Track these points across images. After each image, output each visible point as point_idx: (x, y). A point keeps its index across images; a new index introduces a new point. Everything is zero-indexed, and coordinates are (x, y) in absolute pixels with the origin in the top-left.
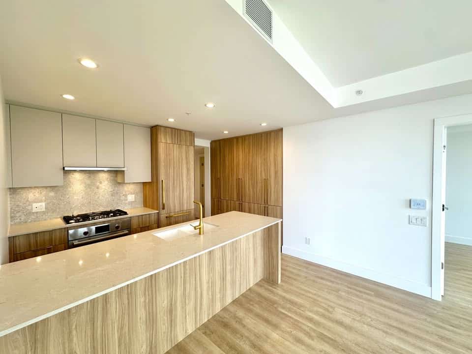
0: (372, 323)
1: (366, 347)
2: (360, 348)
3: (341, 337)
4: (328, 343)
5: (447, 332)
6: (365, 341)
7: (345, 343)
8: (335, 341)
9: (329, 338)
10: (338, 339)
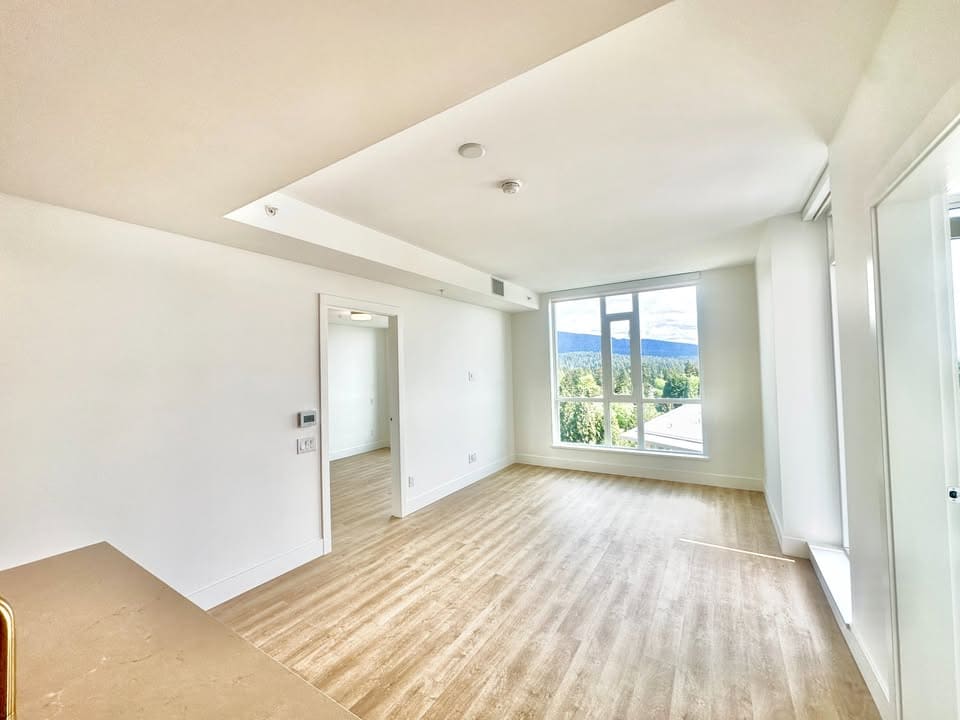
0: (348, 627)
1: (390, 653)
2: (391, 661)
3: (365, 679)
4: (373, 706)
5: (380, 570)
6: (378, 651)
7: (379, 679)
8: (372, 692)
9: (365, 699)
10: (370, 686)
